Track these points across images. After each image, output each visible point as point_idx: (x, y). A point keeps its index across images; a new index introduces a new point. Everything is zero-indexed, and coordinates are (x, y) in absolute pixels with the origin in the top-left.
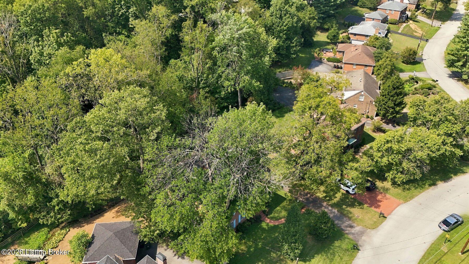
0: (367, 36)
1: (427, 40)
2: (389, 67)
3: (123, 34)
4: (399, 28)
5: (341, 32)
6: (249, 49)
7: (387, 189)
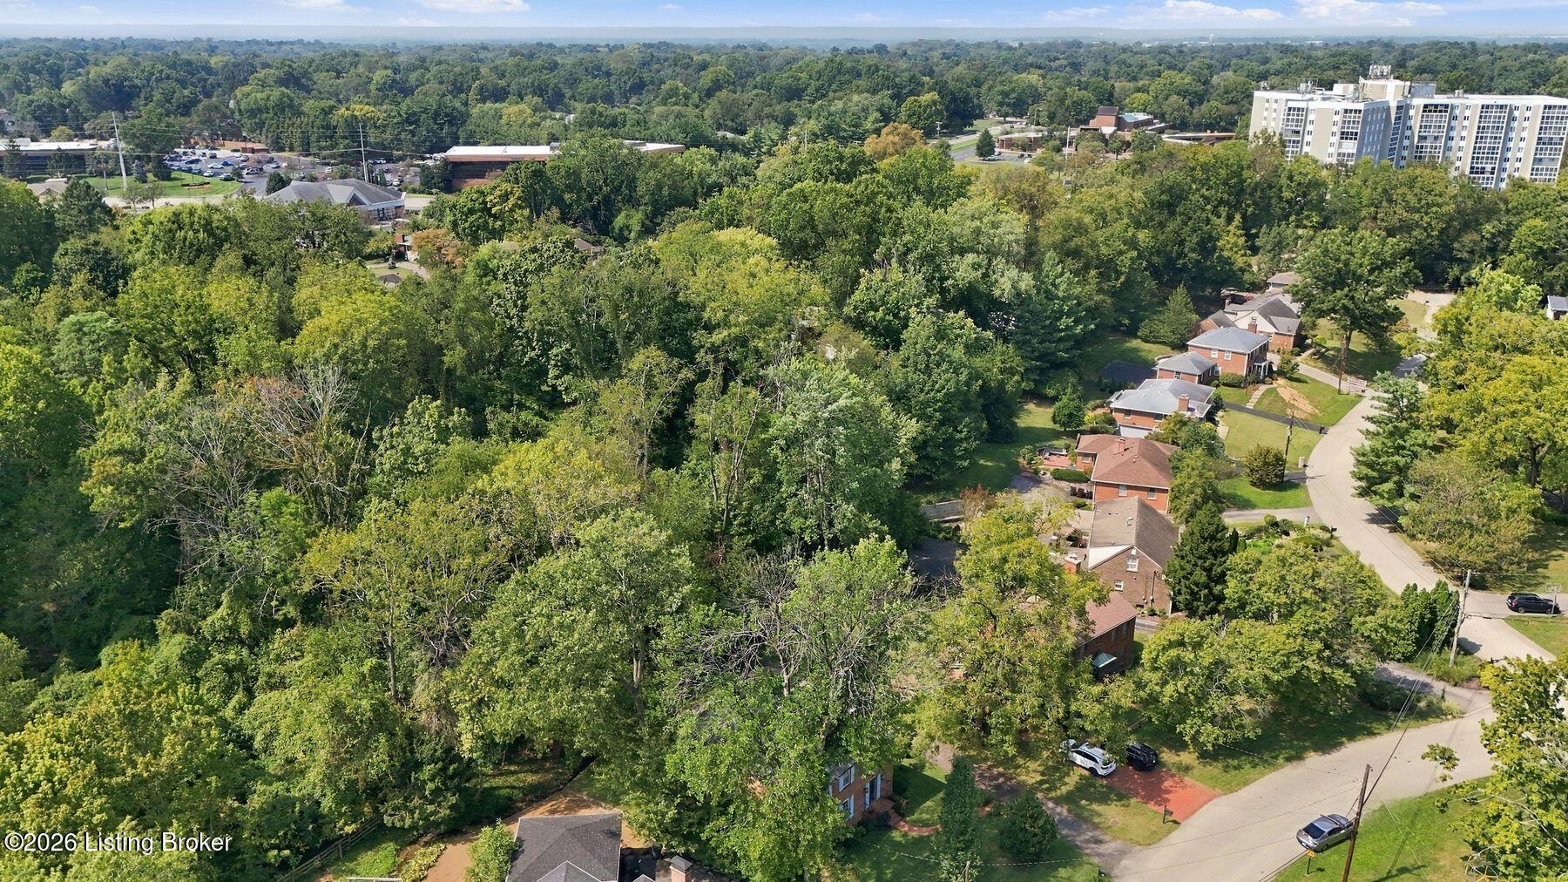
0: (1158, 416)
1: (1322, 430)
2: (1198, 491)
3: (529, 408)
4: (1248, 398)
5: (1091, 403)
6: (851, 442)
7: (1187, 769)
